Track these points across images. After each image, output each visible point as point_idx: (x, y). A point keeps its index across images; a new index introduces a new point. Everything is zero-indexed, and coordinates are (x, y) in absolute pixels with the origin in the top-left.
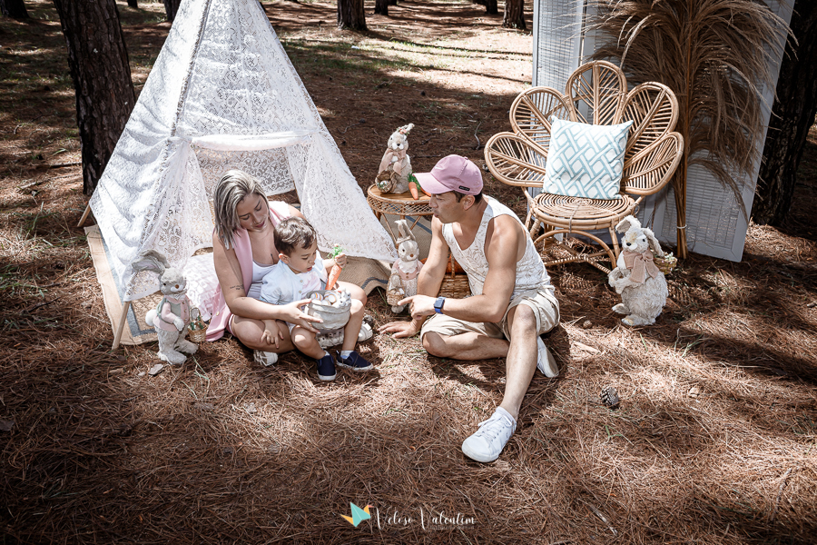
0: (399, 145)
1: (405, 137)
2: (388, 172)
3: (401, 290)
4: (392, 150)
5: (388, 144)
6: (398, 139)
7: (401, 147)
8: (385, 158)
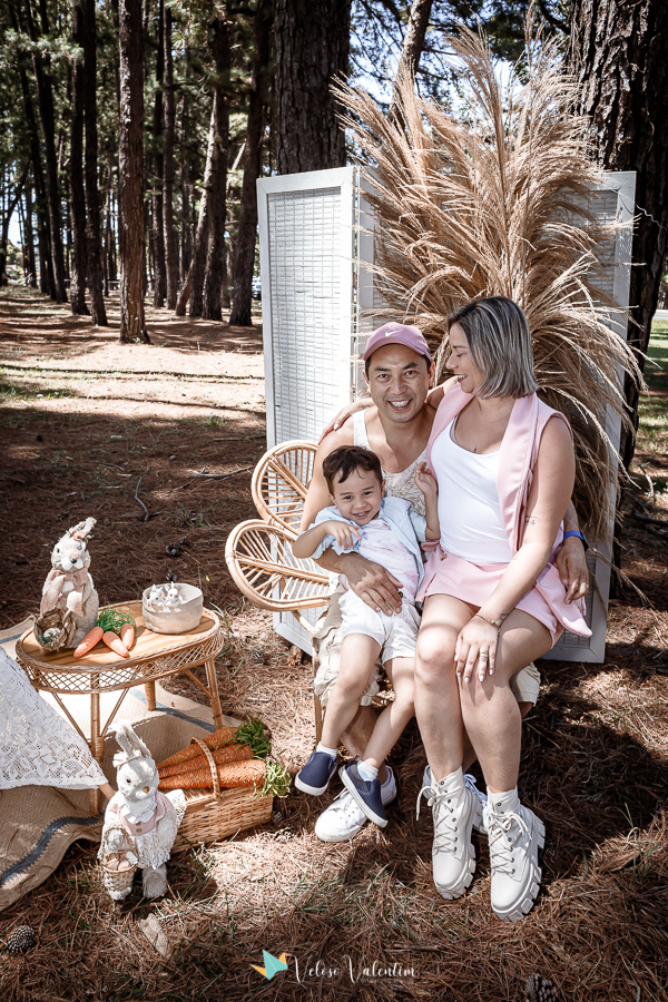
0: (74, 562)
1: (84, 545)
2: (59, 612)
3: (130, 855)
4: (63, 572)
5: (53, 561)
6: (69, 549)
7: (79, 565)
8: (50, 587)
